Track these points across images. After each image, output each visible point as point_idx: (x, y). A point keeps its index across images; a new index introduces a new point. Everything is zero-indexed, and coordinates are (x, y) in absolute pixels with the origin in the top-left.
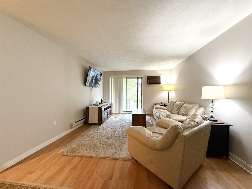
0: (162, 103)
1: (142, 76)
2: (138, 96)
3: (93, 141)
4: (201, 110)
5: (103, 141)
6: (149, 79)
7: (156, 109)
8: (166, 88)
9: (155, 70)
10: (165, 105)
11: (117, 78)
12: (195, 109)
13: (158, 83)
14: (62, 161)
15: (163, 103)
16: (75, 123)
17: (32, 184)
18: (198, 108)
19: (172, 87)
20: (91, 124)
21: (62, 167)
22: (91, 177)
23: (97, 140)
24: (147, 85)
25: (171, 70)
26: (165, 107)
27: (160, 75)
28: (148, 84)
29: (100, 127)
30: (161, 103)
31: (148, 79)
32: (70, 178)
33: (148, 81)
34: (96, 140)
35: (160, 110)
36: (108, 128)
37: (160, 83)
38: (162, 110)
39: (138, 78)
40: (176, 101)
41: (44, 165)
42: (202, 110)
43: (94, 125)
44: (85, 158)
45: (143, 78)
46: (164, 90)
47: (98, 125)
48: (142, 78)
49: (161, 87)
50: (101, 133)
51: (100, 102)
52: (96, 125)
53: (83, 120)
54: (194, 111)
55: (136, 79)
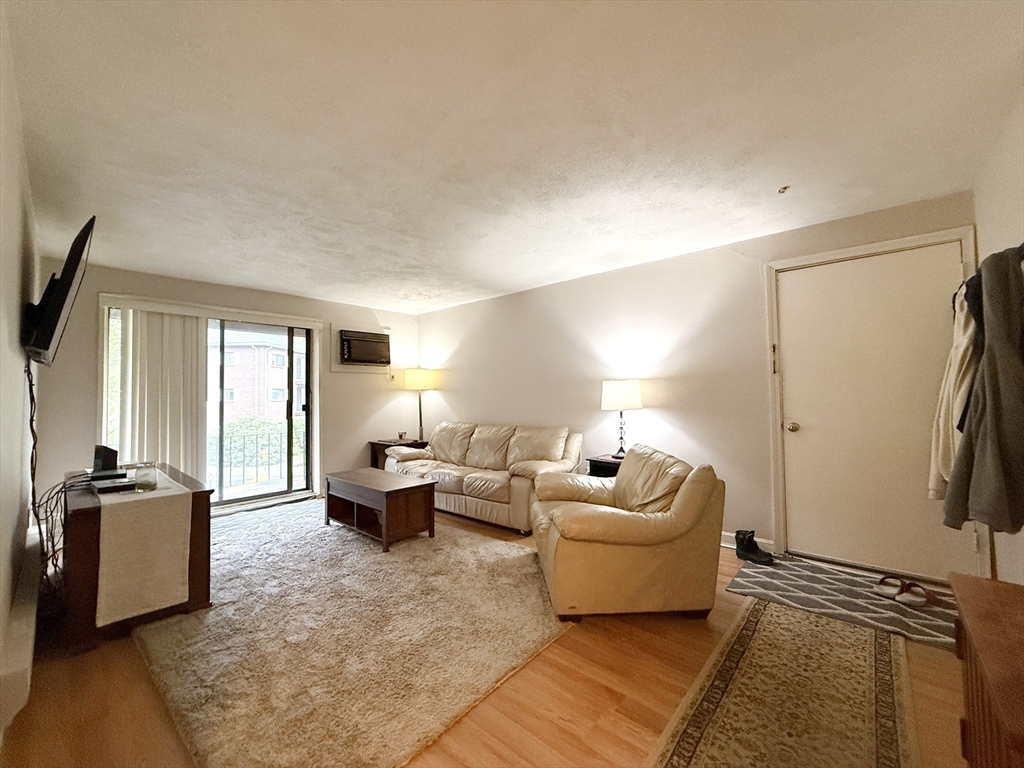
1: (310, 325)
6: (348, 341)
10: (420, 444)
25: (418, 319)
27: (386, 332)
28: (343, 360)
31: (343, 341)
33: (342, 351)
37: (389, 363)
39: (291, 332)
43: (151, 627)
46: (403, 390)
48: (308, 332)
49: (390, 376)
52: (171, 621)
55: (278, 336)
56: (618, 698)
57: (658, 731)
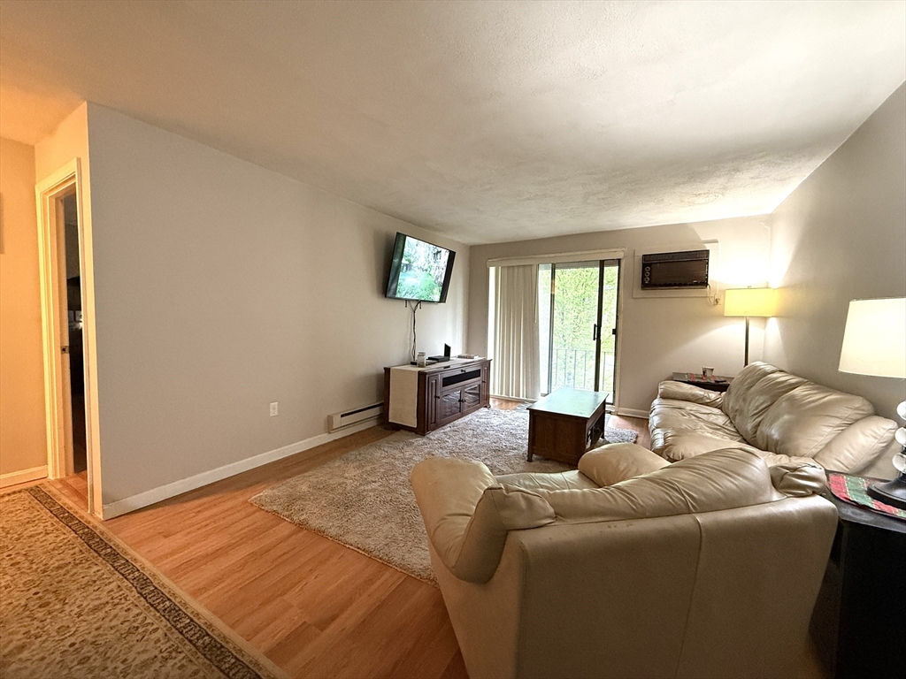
0: (708, 374)
1: (620, 255)
2: (598, 337)
3: (361, 484)
4: (868, 432)
5: (393, 491)
6: (650, 265)
7: (665, 397)
8: (731, 304)
9: (682, 226)
10: (720, 386)
11: (516, 270)
12: (838, 422)
13: (697, 284)
14: (247, 524)
15: (714, 373)
16: (342, 416)
17: (148, 565)
18: (857, 420)
19: (771, 302)
20: (397, 428)
21: (234, 541)
22: (278, 596)
23: (376, 485)
24: (639, 293)
25: (770, 220)
26: (713, 395)
27: (708, 247)
28: (645, 286)
29: (420, 441)
30: (704, 372)
31: (644, 266)
32: (228, 581)
33: (643, 277)
34: (375, 482)
35: (682, 404)
36: (440, 450)
37: (707, 284)
38: (689, 406)
39: (602, 264)
40: (769, 368)
41: (204, 524)
42: (881, 432)
43: (404, 432)
44: (305, 532)
45: (623, 263)
46: (722, 317)
47: (416, 433)
48: (619, 262)
49: (712, 300)
50: (406, 461)
51: (442, 353)
52: (410, 434)
53: (376, 411)
54: (828, 430)
55: (591, 269)
56: (322, 625)
57: (270, 654)
